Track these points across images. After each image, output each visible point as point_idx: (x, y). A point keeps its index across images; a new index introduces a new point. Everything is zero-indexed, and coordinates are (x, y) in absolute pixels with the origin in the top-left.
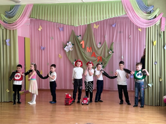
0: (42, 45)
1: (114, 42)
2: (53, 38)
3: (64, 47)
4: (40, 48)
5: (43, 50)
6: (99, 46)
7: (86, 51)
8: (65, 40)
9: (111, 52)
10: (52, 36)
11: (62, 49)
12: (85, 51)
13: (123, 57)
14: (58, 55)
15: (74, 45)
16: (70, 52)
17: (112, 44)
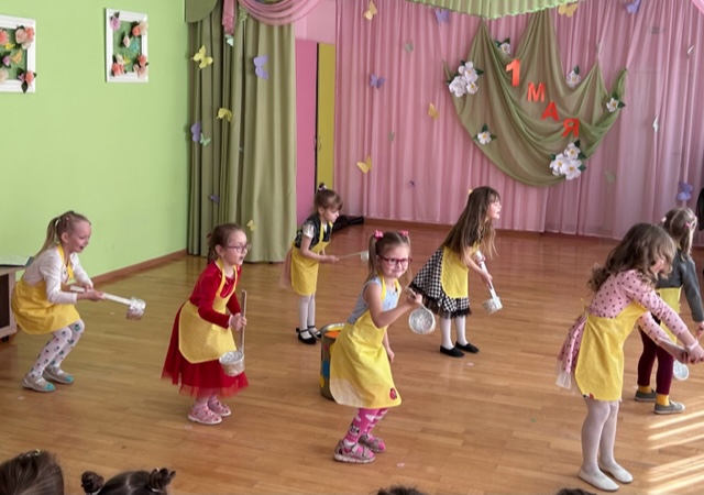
0: (373, 71)
1: (627, 67)
2: (411, 48)
3: (449, 79)
4: (367, 79)
5: (378, 87)
6: (572, 79)
7: (524, 97)
8: (453, 56)
9: (614, 105)
10: (409, 41)
11: (439, 86)
12: (520, 97)
13: (659, 123)
14: (427, 108)
15: (482, 75)
16: (468, 97)
17: (621, 75)
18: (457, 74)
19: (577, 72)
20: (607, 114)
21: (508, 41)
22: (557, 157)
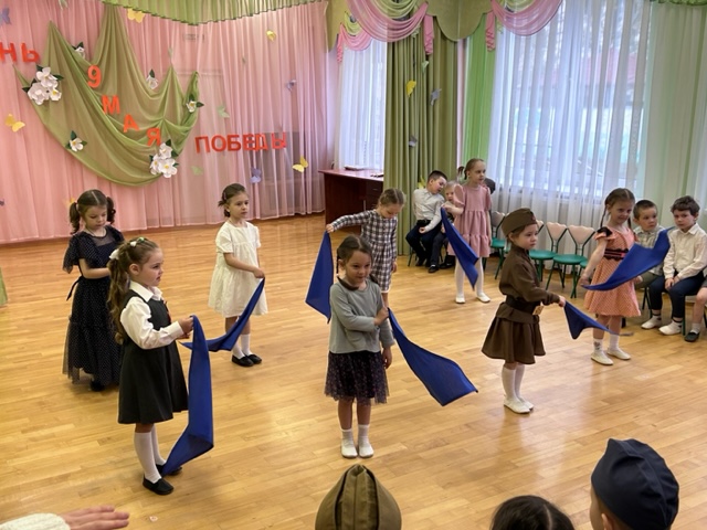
1: (198, 71)
3: (26, 87)
6: (150, 83)
9: (193, 105)
14: (5, 119)
15: (62, 81)
16: (51, 105)
17: (194, 77)
18: (35, 81)
19: (152, 74)
20: (188, 115)
21: (81, 45)
22: (155, 158)
